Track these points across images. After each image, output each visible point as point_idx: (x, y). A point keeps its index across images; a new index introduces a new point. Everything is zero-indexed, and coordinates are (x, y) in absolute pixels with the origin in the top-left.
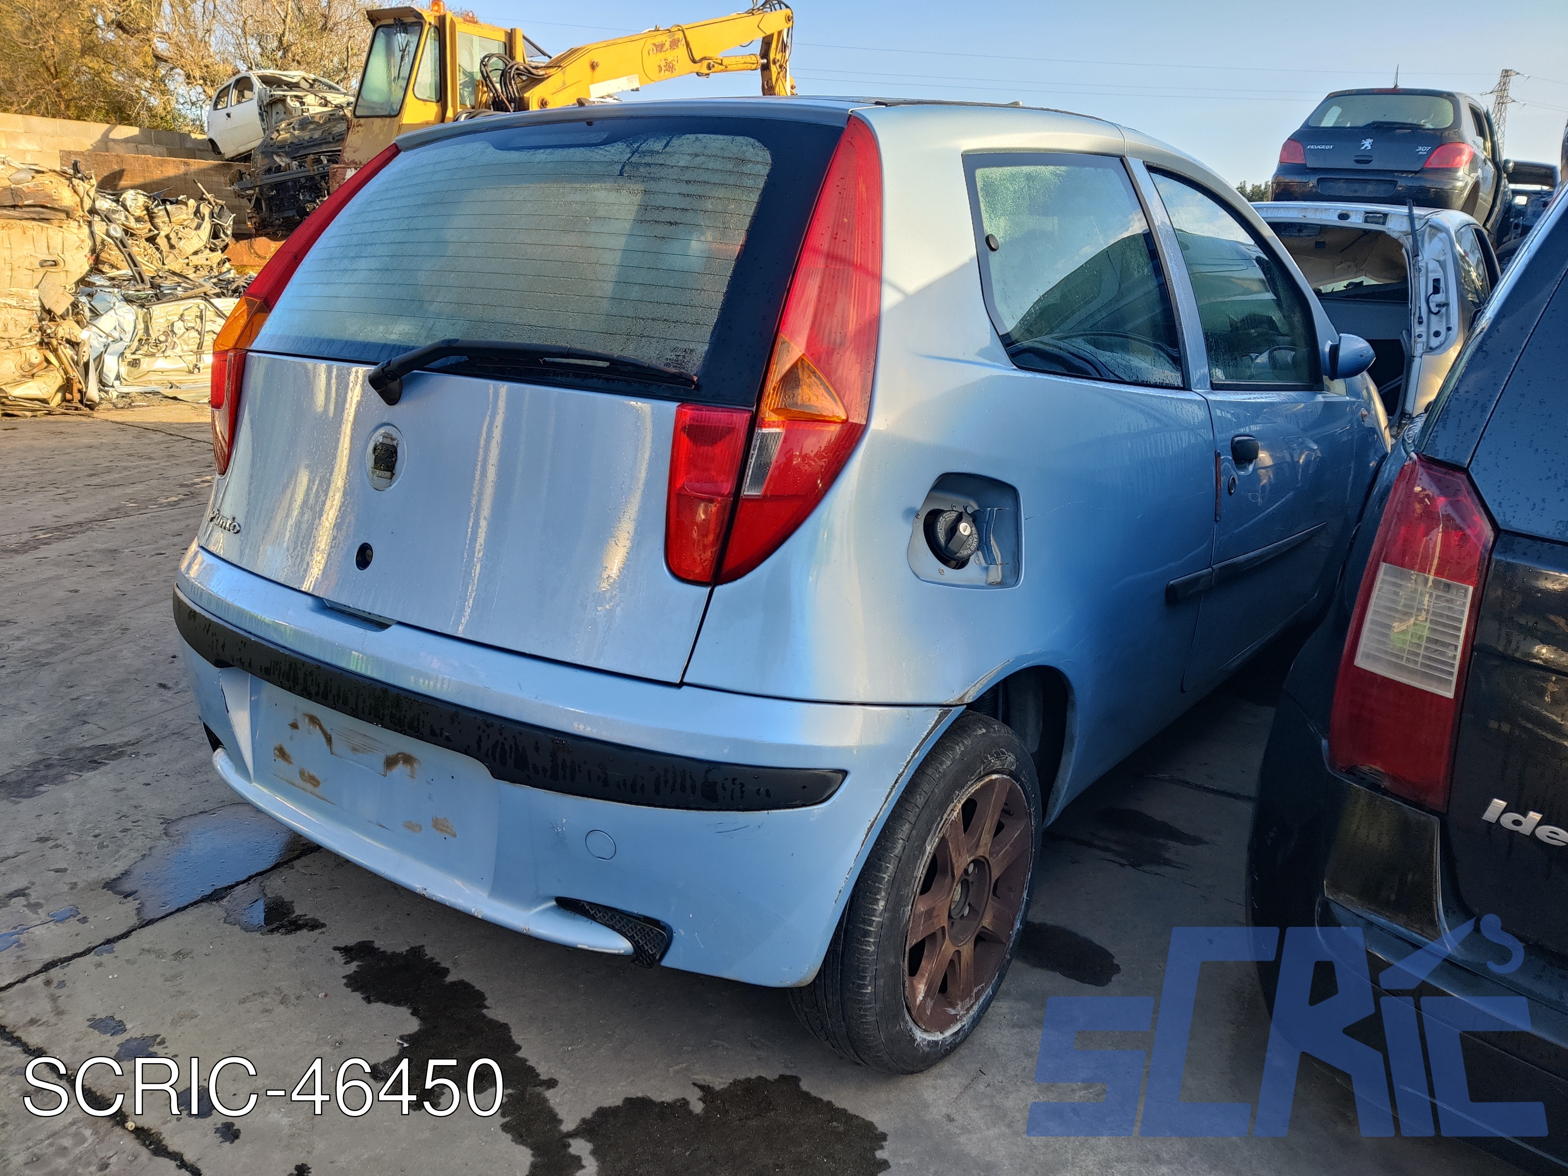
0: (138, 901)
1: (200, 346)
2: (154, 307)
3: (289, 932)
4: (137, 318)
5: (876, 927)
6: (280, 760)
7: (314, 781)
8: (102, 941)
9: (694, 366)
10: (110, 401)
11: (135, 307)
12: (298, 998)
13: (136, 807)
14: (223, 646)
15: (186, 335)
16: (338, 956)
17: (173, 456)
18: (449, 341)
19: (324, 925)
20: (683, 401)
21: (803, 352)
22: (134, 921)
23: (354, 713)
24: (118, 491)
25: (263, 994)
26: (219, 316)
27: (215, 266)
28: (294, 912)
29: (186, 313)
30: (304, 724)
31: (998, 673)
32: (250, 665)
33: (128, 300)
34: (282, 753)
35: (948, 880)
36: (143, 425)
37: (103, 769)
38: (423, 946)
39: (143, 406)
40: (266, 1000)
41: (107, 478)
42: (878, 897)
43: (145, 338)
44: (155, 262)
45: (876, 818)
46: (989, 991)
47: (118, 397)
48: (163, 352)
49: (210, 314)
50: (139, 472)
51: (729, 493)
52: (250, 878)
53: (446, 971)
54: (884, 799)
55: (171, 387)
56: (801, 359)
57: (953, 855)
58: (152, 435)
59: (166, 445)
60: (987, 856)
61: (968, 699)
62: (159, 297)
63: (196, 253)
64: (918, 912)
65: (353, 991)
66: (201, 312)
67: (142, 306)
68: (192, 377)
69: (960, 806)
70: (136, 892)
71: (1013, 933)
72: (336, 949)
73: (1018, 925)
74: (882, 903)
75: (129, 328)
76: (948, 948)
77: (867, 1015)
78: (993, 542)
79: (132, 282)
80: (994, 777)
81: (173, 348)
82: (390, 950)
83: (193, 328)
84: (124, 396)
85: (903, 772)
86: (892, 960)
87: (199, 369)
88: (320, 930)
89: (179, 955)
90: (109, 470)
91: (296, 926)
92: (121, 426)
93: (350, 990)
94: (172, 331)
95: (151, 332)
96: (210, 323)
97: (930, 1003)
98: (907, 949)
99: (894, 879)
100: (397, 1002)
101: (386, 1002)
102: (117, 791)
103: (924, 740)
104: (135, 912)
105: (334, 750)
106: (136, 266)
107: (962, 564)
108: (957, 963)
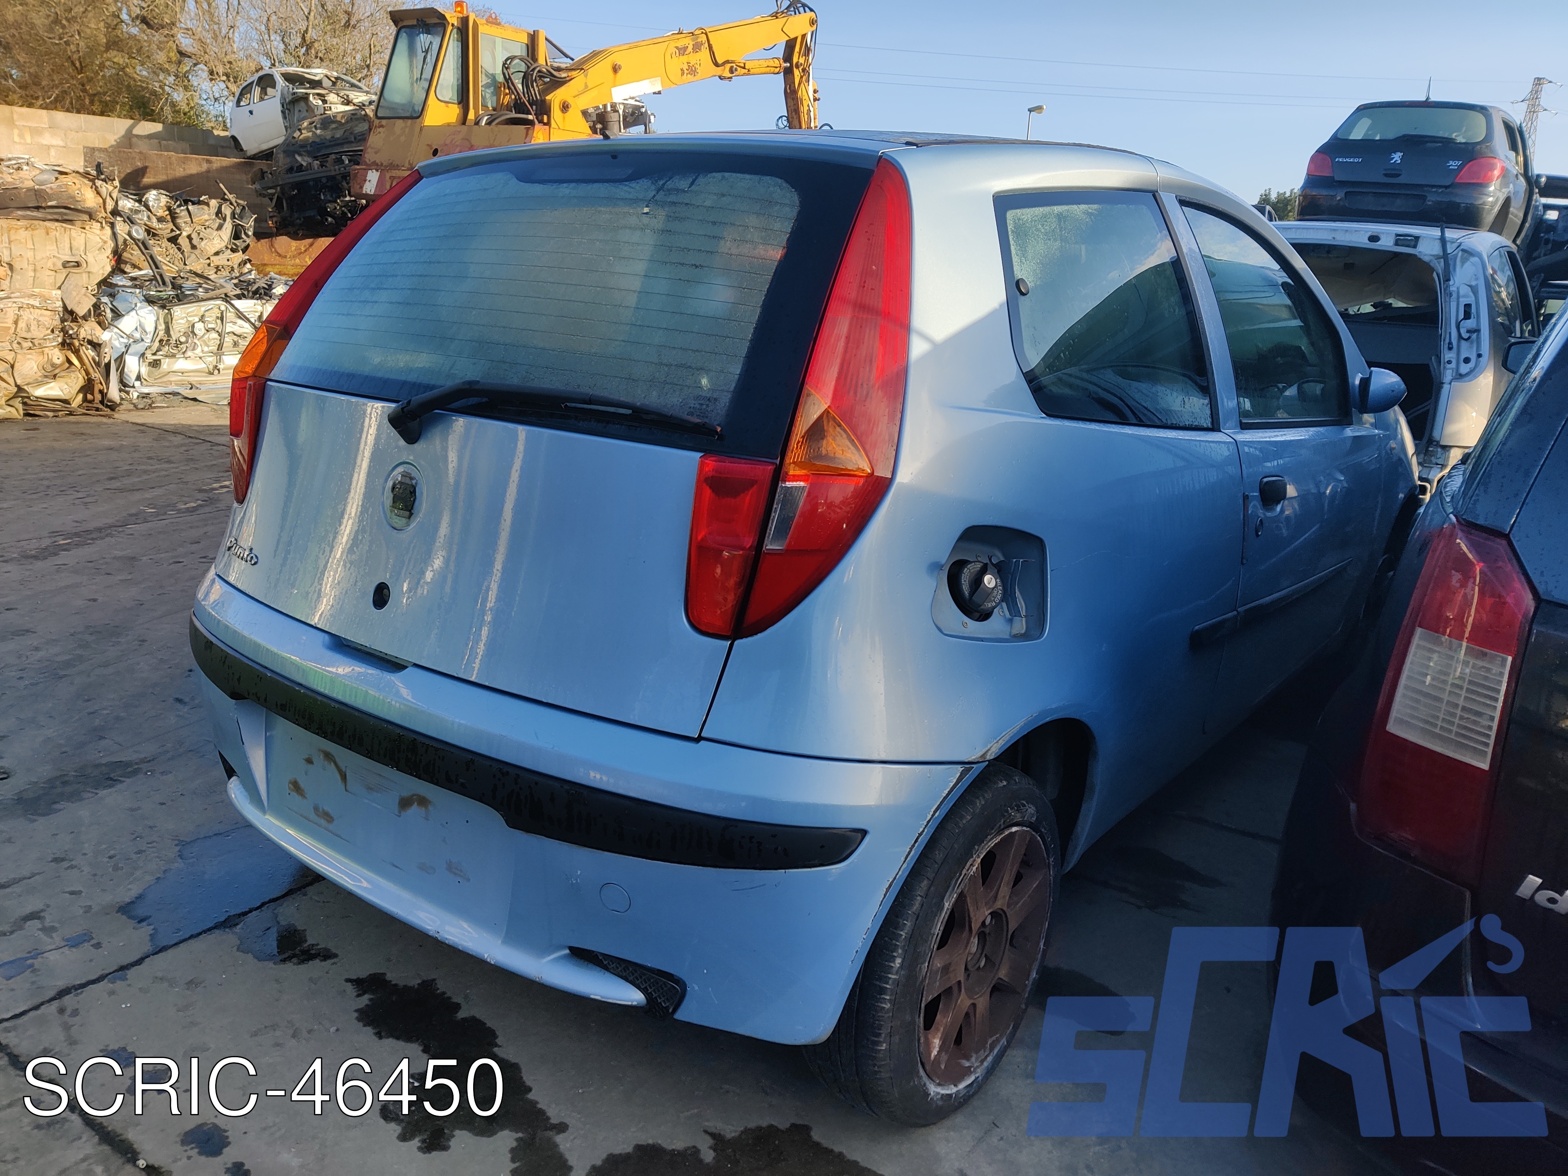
0: (152, 927)
1: (220, 347)
2: (175, 308)
3: (302, 962)
4: (158, 319)
5: (893, 983)
6: (294, 794)
7: (328, 817)
8: (115, 968)
9: (717, 415)
10: (131, 401)
11: (156, 308)
12: (309, 1032)
13: (151, 827)
14: (239, 680)
15: (206, 336)
16: (349, 987)
17: (192, 459)
18: (470, 383)
19: (335, 956)
20: (707, 452)
21: (829, 404)
22: (147, 948)
23: (369, 755)
24: (137, 496)
25: (274, 1027)
26: (240, 318)
27: (236, 266)
28: (306, 941)
29: (207, 314)
30: (319, 760)
31: (1022, 728)
32: (266, 700)
33: (150, 301)
34: (296, 787)
35: (965, 934)
36: (163, 427)
37: (119, 786)
38: (434, 980)
39: (163, 407)
40: (278, 1033)
41: (127, 481)
42: (895, 954)
43: (165, 339)
44: (176, 262)
45: (895, 878)
46: (1004, 1041)
47: (138, 397)
48: (184, 353)
49: (230, 315)
50: (158, 476)
51: (750, 547)
52: (263, 905)
53: (458, 1007)
54: (903, 859)
55: (191, 388)
56: (826, 412)
57: (971, 909)
58: (172, 438)
59: (185, 448)
60: (1005, 909)
61: (989, 757)
62: (181, 298)
63: (217, 254)
64: (934, 968)
65: (364, 1026)
66: (222, 313)
67: (163, 307)
68: (212, 378)
69: (979, 860)
70: (150, 917)
71: (1029, 983)
72: (348, 980)
73: (1034, 975)
74: (898, 961)
75: (150, 328)
76: (964, 1001)
77: (880, 1072)
78: (1018, 593)
79: (154, 282)
80: (1014, 829)
81: (194, 349)
82: (401, 983)
83: (214, 329)
84: (145, 396)
85: (923, 831)
86: (908, 1018)
87: (219, 370)
88: (333, 961)
89: (191, 984)
90: (129, 473)
91: (307, 956)
92: (142, 428)
93: (361, 1024)
94: (193, 332)
95: (172, 333)
96: (231, 324)
97: (944, 1057)
98: (923, 1006)
99: (911, 937)
100: (409, 1039)
101: (398, 1038)
102: (132, 810)
103: (945, 798)
104: (148, 938)
105: (348, 788)
106: (157, 267)
107: (984, 616)
108: (972, 1014)
